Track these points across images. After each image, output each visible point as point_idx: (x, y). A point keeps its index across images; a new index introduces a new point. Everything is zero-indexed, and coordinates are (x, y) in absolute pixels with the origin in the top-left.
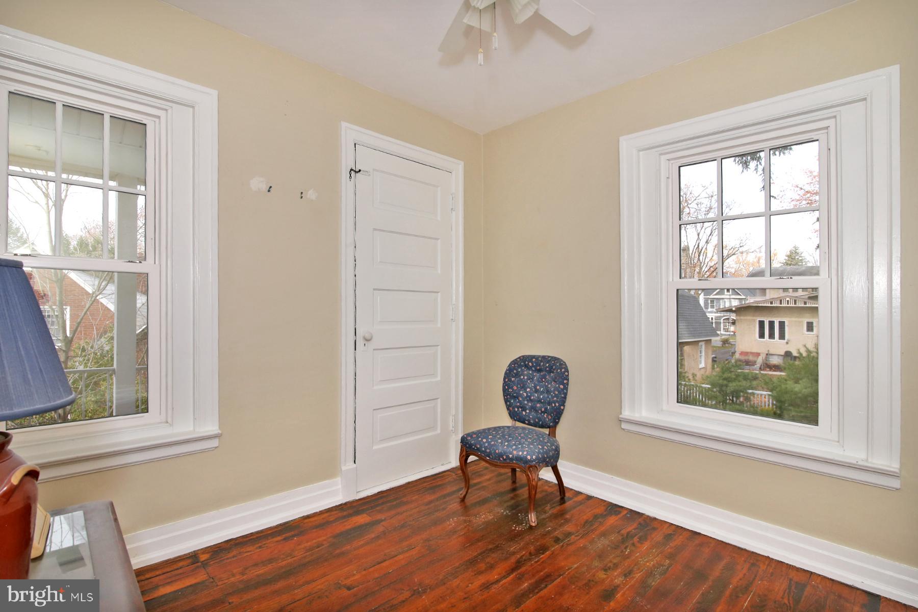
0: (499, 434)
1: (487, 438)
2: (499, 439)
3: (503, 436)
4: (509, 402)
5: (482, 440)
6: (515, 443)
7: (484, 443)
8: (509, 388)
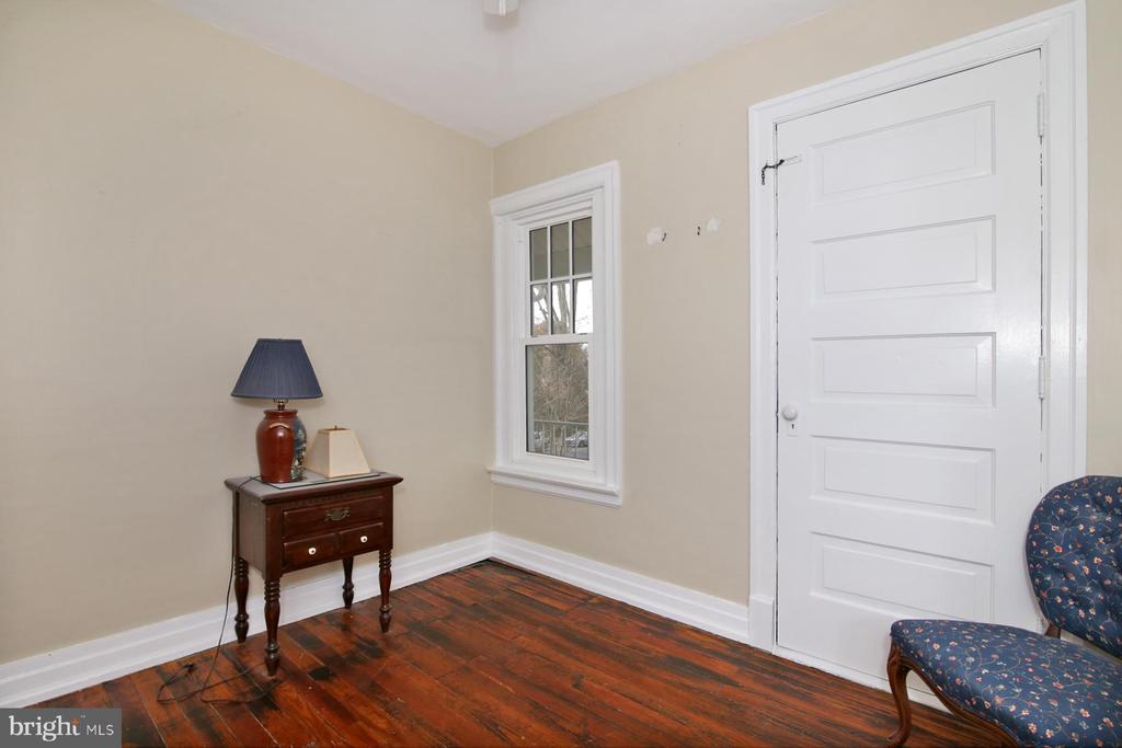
0: (978, 645)
1: (944, 643)
2: (972, 654)
3: (987, 652)
4: (1041, 578)
5: (931, 644)
6: (1010, 678)
7: (934, 652)
8: (1040, 546)
